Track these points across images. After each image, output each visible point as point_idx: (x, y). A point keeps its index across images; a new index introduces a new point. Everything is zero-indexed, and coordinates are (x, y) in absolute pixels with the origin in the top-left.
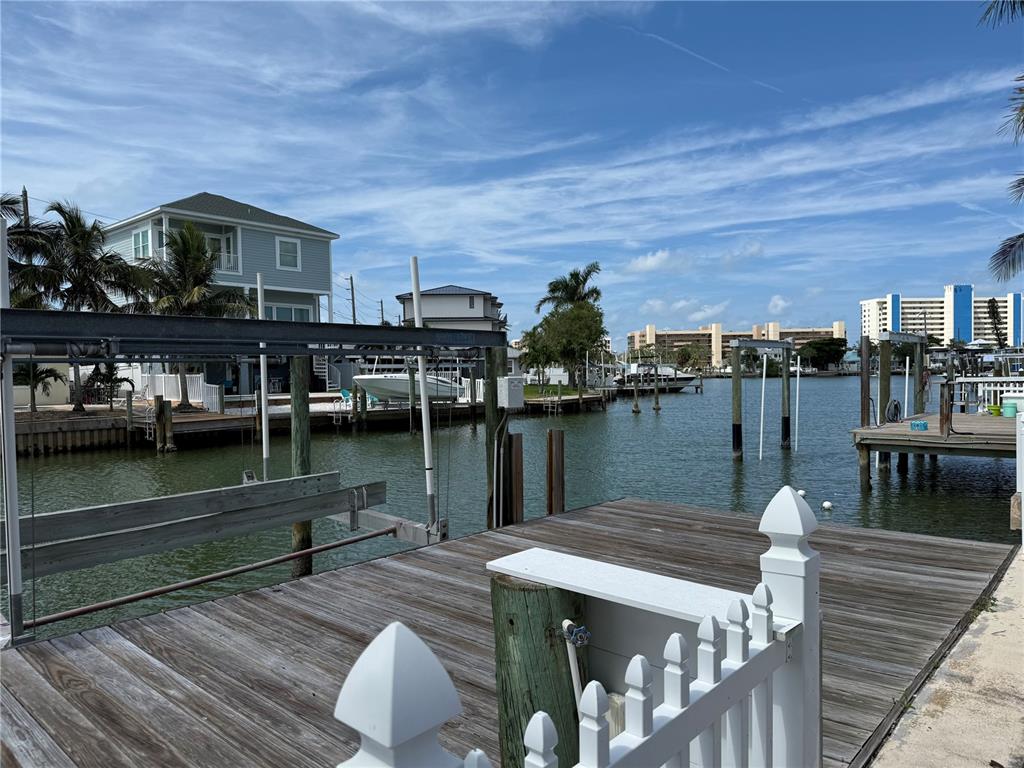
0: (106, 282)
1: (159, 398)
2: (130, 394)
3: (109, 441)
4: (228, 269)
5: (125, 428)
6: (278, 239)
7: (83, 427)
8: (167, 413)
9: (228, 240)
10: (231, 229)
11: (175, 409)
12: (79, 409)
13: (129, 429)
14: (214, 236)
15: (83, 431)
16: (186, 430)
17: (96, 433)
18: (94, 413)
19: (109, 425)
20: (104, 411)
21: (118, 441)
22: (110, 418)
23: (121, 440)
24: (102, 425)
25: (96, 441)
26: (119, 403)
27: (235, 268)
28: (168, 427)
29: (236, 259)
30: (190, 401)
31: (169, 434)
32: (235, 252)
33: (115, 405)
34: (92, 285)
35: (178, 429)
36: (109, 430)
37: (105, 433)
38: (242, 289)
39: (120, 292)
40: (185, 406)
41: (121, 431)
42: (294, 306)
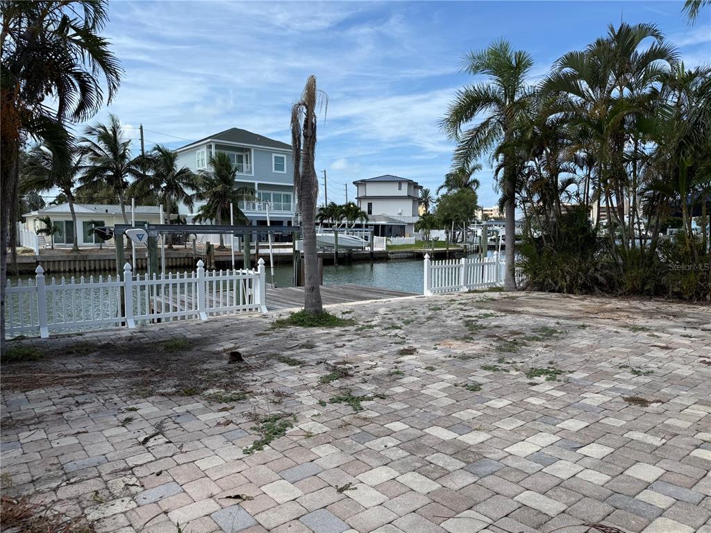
0: (183, 183)
1: (208, 243)
2: (194, 241)
3: (185, 264)
4: (247, 172)
5: (192, 258)
6: (274, 155)
7: (172, 256)
8: (212, 250)
9: (247, 156)
10: (248, 150)
11: (217, 249)
12: (170, 247)
13: (194, 258)
14: (240, 154)
15: (172, 258)
16: (221, 259)
17: (178, 260)
18: (177, 249)
19: (185, 256)
20: (182, 249)
21: (188, 264)
22: (185, 252)
23: (190, 263)
24: (181, 256)
25: (178, 264)
26: (189, 245)
27: (251, 172)
28: (212, 257)
29: (251, 166)
30: (225, 245)
31: (213, 261)
32: (251, 163)
33: (187, 246)
34: (176, 185)
35: (217, 259)
36: (184, 258)
37: (183, 259)
38: (254, 184)
39: (189, 188)
40: (222, 248)
41: (190, 259)
42: (283, 193)
